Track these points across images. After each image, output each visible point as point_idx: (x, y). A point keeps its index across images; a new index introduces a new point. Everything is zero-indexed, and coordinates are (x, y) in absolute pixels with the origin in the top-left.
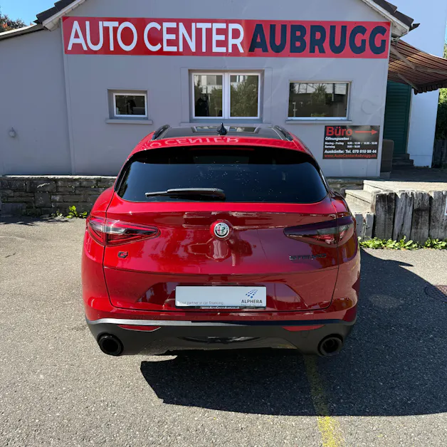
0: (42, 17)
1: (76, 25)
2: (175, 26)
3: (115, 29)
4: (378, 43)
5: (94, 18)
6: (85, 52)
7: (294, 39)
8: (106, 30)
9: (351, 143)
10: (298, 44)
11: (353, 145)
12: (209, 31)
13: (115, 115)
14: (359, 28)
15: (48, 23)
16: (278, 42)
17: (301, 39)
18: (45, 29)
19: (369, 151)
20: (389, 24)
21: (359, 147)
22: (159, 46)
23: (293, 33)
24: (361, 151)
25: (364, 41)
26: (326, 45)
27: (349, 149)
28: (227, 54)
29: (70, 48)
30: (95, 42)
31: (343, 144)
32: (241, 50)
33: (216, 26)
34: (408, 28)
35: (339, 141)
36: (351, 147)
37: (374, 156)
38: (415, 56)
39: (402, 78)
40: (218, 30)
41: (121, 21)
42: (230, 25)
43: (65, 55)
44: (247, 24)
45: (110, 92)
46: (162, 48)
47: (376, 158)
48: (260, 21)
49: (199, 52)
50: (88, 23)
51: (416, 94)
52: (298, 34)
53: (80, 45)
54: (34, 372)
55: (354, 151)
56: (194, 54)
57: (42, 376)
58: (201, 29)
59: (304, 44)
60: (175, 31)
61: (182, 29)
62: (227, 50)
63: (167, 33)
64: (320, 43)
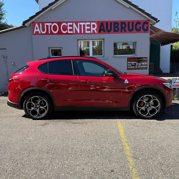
0: (25, 22)
1: (37, 25)
2: (72, 24)
3: (51, 26)
4: (145, 28)
5: (43, 22)
6: (40, 34)
7: (115, 27)
8: (47, 26)
9: (137, 64)
10: (116, 29)
11: (138, 64)
12: (84, 25)
13: (51, 56)
14: (138, 23)
15: (26, 25)
16: (109, 28)
17: (117, 27)
18: (26, 26)
19: (144, 67)
20: (149, 20)
21: (140, 65)
22: (66, 32)
23: (114, 25)
24: (141, 67)
25: (140, 27)
26: (127, 28)
27: (136, 66)
28: (91, 33)
29: (34, 33)
30: (43, 31)
31: (134, 64)
32: (96, 32)
33: (87, 24)
34: (156, 22)
35: (133, 63)
36: (137, 65)
37: (146, 68)
38: (160, 32)
39: (156, 40)
40: (87, 25)
41: (53, 23)
42: (92, 23)
43: (33, 36)
44: (98, 23)
45: (49, 48)
46: (67, 32)
47: (147, 69)
48: (103, 21)
49: (81, 33)
50: (41, 24)
51: (162, 46)
52: (116, 25)
53: (38, 32)
54: (29, 137)
55: (138, 67)
56: (79, 34)
57: (31, 138)
58: (81, 25)
59: (118, 29)
60: (72, 26)
61: (74, 25)
62: (91, 32)
63: (69, 27)
64: (124, 28)
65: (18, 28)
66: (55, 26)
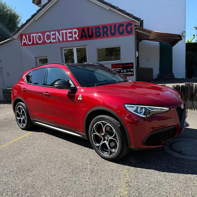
1: (24, 36)
2: (55, 33)
3: (36, 36)
5: (29, 33)
6: (27, 45)
7: (96, 32)
9: (122, 70)
10: (98, 34)
11: (123, 71)
14: (121, 25)
16: (90, 34)
17: (99, 32)
19: (130, 73)
21: (126, 71)
24: (127, 73)
26: (109, 33)
27: (122, 73)
28: (73, 41)
31: (119, 71)
32: (78, 39)
33: (68, 31)
34: (139, 22)
35: (117, 70)
36: (122, 72)
37: (132, 75)
41: (37, 33)
42: (73, 30)
43: (21, 47)
45: (36, 58)
46: (51, 41)
47: (133, 76)
48: (83, 27)
52: (98, 30)
53: (25, 43)
55: (124, 74)
56: (61, 42)
58: (63, 33)
59: (100, 34)
60: (54, 34)
61: (57, 33)
62: (73, 39)
63: (52, 35)
64: (106, 33)
65: (9, 41)
66: (39, 36)
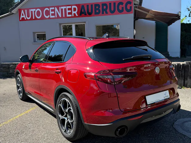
1: (22, 11)
2: (54, 9)
5: (28, 9)
6: (25, 20)
7: (96, 9)
8: (32, 12)
10: (97, 11)
12: (65, 9)
13: (37, 41)
14: (121, 3)
15: (13, 12)
16: (90, 11)
17: (98, 9)
22: (49, 16)
23: (95, 7)
28: (72, 17)
29: (21, 19)
30: (28, 17)
40: (68, 8)
41: (36, 9)
43: (19, 22)
46: (50, 17)
48: (83, 4)
49: (62, 17)
50: (26, 10)
51: (169, 26)
52: (97, 7)
56: (60, 18)
58: (62, 9)
59: (99, 11)
61: (56, 9)
62: (72, 15)
63: (51, 11)
64: (106, 10)
